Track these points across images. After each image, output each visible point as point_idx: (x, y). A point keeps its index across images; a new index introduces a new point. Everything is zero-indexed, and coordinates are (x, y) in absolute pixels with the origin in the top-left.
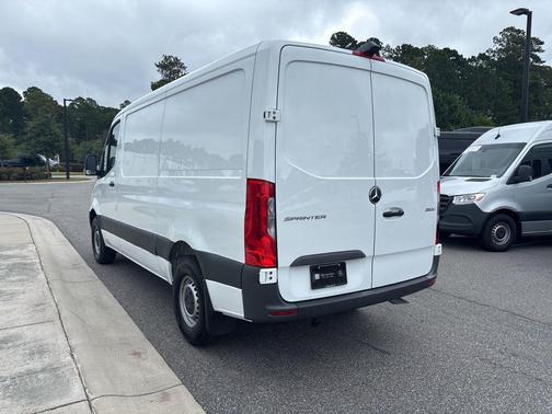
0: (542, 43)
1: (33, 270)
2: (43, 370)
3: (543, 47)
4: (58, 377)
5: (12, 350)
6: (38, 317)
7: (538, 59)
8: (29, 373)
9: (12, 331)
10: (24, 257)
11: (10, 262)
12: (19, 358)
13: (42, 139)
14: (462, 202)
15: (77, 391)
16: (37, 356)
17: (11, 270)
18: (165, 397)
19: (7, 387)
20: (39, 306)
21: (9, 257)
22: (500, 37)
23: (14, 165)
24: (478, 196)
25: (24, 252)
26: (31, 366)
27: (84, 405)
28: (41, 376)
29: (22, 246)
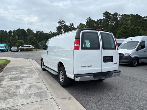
1: (34, 71)
2: (42, 92)
4: (46, 93)
5: (34, 88)
6: (38, 81)
9: (33, 84)
10: (31, 68)
11: (29, 69)
12: (36, 89)
13: (31, 41)
14: (126, 55)
15: (50, 97)
16: (40, 89)
17: (30, 71)
18: (70, 99)
19: (35, 95)
20: (38, 79)
21: (28, 68)
24: (130, 54)
25: (31, 67)
26: (39, 91)
27: (53, 99)
29: (31, 66)
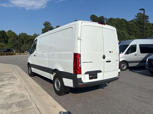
0: (149, 17)
1: (16, 78)
2: (24, 101)
3: (149, 18)
4: (28, 102)
5: (15, 97)
7: (147, 21)
8: (21, 101)
9: (15, 92)
10: (13, 75)
11: (10, 76)
12: (17, 98)
13: (13, 44)
16: (22, 98)
18: (55, 107)
19: (16, 104)
20: (20, 86)
22: (137, 15)
23: (5, 51)
27: (36, 108)
28: (24, 102)
29: (12, 72)
